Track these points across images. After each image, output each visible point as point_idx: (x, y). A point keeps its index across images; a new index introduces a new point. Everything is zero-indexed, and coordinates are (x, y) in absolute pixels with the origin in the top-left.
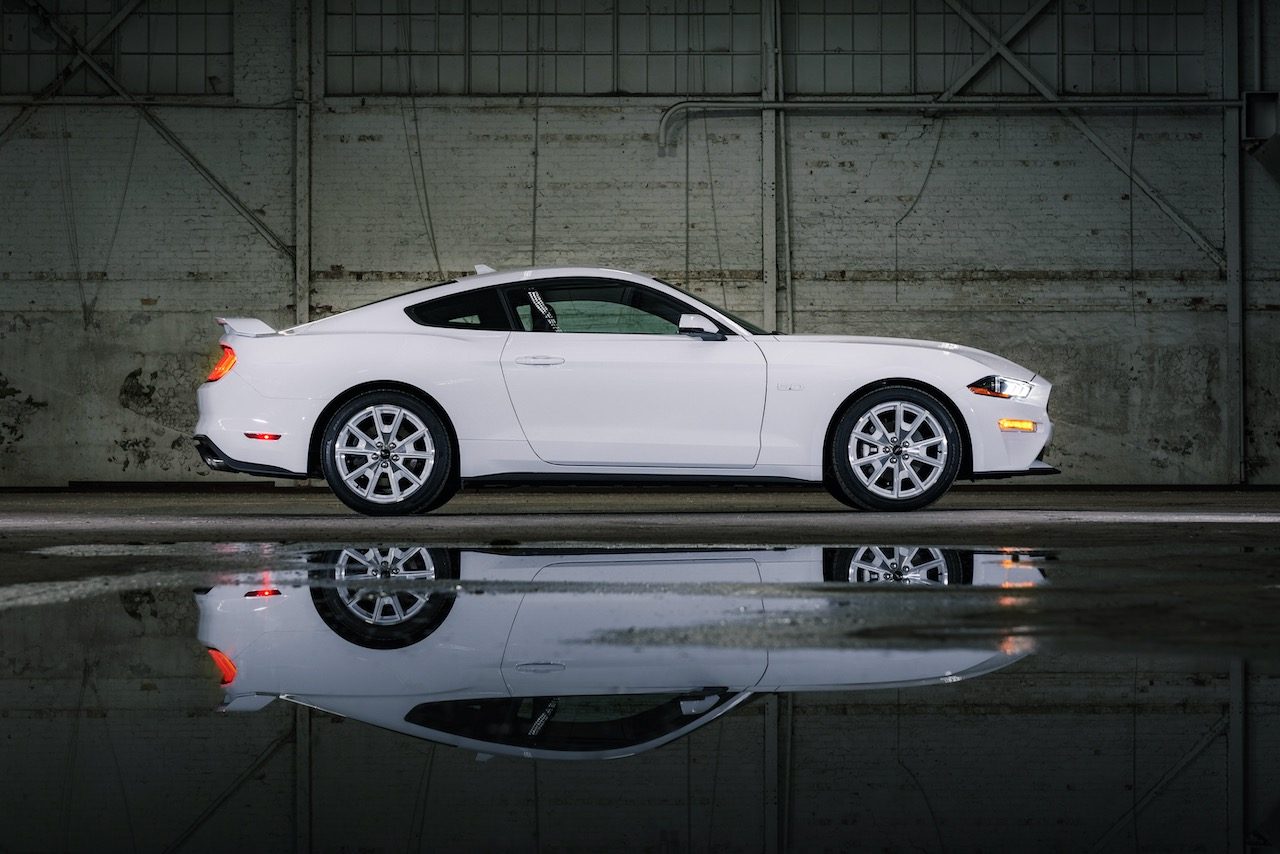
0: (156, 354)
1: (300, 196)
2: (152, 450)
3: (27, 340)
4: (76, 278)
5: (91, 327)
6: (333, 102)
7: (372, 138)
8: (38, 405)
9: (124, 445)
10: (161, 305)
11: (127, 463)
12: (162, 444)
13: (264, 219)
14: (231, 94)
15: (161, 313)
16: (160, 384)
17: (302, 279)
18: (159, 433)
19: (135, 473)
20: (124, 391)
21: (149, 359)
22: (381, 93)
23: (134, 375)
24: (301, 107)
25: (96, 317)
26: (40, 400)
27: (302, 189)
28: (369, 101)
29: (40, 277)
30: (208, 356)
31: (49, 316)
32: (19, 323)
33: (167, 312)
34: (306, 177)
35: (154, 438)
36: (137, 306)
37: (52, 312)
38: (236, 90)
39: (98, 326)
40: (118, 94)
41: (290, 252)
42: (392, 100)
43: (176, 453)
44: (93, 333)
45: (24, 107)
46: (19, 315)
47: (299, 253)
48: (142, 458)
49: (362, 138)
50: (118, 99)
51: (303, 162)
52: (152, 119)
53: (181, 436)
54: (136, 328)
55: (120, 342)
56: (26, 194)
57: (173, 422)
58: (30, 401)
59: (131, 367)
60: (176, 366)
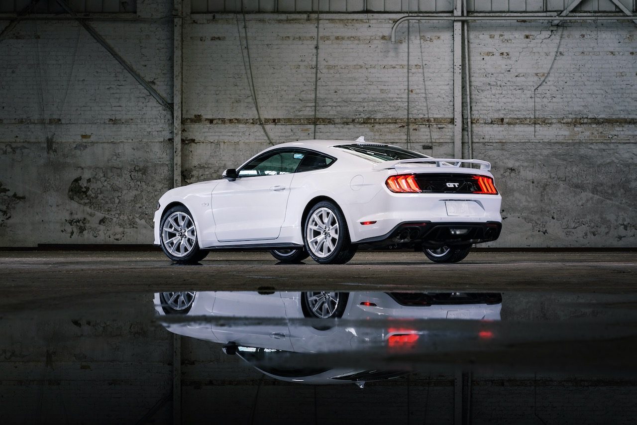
0: (90, 168)
1: (176, 73)
2: (87, 225)
3: (13, 160)
4: (42, 122)
5: (51, 152)
6: (196, 17)
7: (219, 38)
8: (20, 198)
9: (71, 222)
10: (93, 139)
11: (72, 233)
12: (94, 222)
13: (155, 87)
14: (135, 12)
15: (93, 143)
16: (93, 186)
17: (177, 123)
18: (91, 215)
19: (77, 239)
20: (71, 190)
21: (86, 171)
22: (225, 11)
23: (77, 180)
24: (176, 20)
25: (54, 146)
26: (21, 195)
27: (177, 69)
28: (218, 16)
29: (21, 122)
30: (121, 169)
31: (26, 145)
32: (9, 150)
33: (97, 143)
34: (180, 62)
35: (88, 218)
36: (79, 139)
37: (28, 142)
38: (138, 10)
39: (55, 151)
40: (68, 13)
41: (170, 107)
42: (231, 16)
43: (102, 227)
44: (52, 155)
45: (12, 20)
46: (9, 144)
47: (176, 107)
48: (82, 230)
49: (213, 39)
50: (68, 16)
51: (177, 53)
52: (88, 28)
53: (105, 217)
54: (78, 152)
55: (68, 160)
56: (13, 72)
57: (100, 208)
58: (15, 195)
59: (75, 175)
60: (102, 175)
